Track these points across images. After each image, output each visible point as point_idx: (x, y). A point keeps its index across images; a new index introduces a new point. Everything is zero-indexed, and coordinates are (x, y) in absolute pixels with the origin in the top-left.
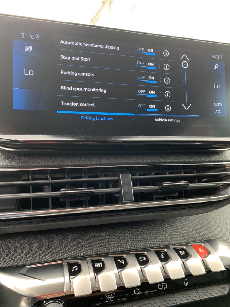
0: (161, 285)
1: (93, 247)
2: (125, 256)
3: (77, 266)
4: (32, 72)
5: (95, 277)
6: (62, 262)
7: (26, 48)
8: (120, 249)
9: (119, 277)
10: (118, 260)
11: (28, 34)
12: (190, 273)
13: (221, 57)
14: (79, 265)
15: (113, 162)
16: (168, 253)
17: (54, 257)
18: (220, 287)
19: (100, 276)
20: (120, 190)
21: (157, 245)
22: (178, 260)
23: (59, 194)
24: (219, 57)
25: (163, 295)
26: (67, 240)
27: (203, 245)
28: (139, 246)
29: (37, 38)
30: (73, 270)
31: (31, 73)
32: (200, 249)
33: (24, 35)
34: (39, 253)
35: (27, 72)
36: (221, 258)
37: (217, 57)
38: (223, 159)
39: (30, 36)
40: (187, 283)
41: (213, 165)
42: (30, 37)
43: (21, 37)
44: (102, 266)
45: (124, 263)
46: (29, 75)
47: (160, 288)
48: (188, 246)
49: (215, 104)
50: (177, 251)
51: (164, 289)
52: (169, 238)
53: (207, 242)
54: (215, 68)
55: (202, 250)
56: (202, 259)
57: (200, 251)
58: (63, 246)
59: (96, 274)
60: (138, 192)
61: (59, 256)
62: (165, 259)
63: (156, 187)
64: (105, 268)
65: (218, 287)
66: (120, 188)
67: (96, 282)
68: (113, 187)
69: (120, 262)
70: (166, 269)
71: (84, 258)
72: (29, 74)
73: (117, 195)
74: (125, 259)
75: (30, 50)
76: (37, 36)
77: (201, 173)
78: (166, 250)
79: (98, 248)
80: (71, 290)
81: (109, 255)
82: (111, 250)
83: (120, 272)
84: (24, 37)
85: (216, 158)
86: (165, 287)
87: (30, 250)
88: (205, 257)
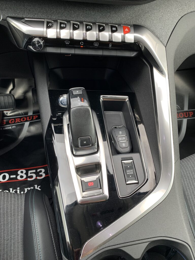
10: (75, 25)
12: (112, 40)
14: (52, 24)
16: (105, 27)
22: (109, 32)
27: (130, 27)
30: (49, 25)
40: (111, 45)
44: (65, 26)
50: (112, 27)
55: (127, 30)
59: (60, 30)
65: (130, 52)
74: (78, 26)
83: (73, 32)
88: (126, 34)
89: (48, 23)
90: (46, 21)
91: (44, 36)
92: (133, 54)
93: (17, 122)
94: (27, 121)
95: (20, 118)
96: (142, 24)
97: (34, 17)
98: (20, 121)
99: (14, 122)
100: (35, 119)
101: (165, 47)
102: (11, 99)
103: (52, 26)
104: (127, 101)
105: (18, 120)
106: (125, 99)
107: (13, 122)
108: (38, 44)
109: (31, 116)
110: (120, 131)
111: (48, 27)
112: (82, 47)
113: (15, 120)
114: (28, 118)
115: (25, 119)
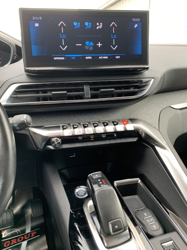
0: (103, 135)
2: (88, 123)
7: (36, 24)
10: (84, 125)
11: (36, 17)
16: (108, 123)
18: (132, 138)
21: (104, 120)
40: (116, 135)
43: (33, 19)
44: (77, 127)
45: (87, 126)
50: (113, 122)
54: (135, 27)
57: (124, 123)
59: (74, 129)
60: (93, 94)
62: (106, 125)
66: (84, 92)
67: (74, 132)
70: (106, 129)
75: (38, 25)
83: (84, 129)
86: (105, 136)
89: (63, 126)
90: (61, 125)
91: (61, 136)
92: (135, 140)
93: (13, 244)
94: (24, 240)
95: (17, 238)
96: (135, 117)
97: (51, 124)
98: (17, 242)
99: (10, 244)
100: (34, 236)
101: (159, 131)
102: (10, 215)
103: (67, 128)
104: (140, 183)
105: (14, 241)
106: (138, 181)
107: (8, 245)
108: (56, 142)
109: (29, 233)
110: (145, 212)
111: (64, 129)
112: (93, 139)
113: (11, 242)
114: (25, 236)
115: (22, 238)
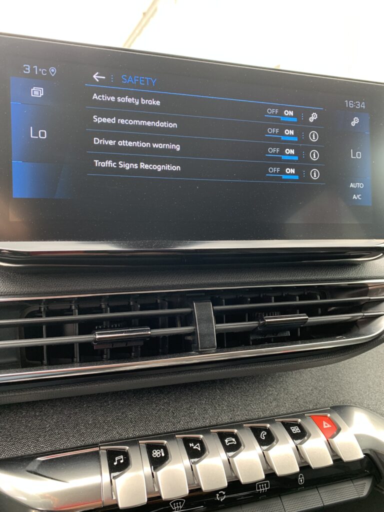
0: (261, 484)
1: (150, 421)
2: (201, 436)
3: (122, 457)
4: (44, 132)
5: (153, 474)
6: (97, 449)
7: (33, 91)
8: (194, 424)
9: (192, 473)
10: (190, 445)
11: (36, 67)
12: (308, 463)
13: (363, 105)
14: (126, 454)
15: (183, 283)
16: (272, 431)
17: (83, 440)
18: (355, 484)
19: (161, 474)
20: (194, 329)
21: (254, 417)
22: (288, 442)
23: (92, 339)
24: (360, 105)
25: (263, 499)
26: (105, 411)
27: (329, 415)
28: (225, 418)
29: (53, 73)
30: (115, 463)
31: (43, 135)
32: (324, 423)
33: (29, 69)
34: (59, 434)
35: (36, 134)
36: (358, 437)
37: (357, 106)
38: (363, 275)
39: (40, 70)
40: (302, 479)
41: (347, 285)
42: (40, 73)
43: (25, 72)
45: (199, 449)
46: (39, 138)
47: (259, 489)
48: (305, 417)
49: (352, 185)
50: (287, 426)
51: (265, 490)
52: (274, 404)
53: (336, 411)
54: (353, 124)
55: (327, 424)
56: (328, 440)
57: (325, 427)
58: (99, 422)
59: (154, 470)
60: (223, 332)
61: (93, 439)
62: (268, 440)
63: (253, 324)
64: (168, 459)
65: (352, 484)
66: (194, 326)
67: (154, 482)
68: (182, 326)
69: (194, 448)
70: (269, 457)
71: (133, 442)
72: (38, 136)
73: (189, 338)
74: (201, 442)
75: (41, 95)
76: (53, 71)
77: (328, 299)
78: (268, 426)
79: (157, 423)
80: (113, 497)
81: (176, 436)
82: (179, 427)
83: (193, 465)
84: (29, 72)
85: (352, 273)
86: (267, 487)
87: (43, 428)
88: (333, 437)
90: (103, 450)
92: (364, 489)
103: (125, 463)
